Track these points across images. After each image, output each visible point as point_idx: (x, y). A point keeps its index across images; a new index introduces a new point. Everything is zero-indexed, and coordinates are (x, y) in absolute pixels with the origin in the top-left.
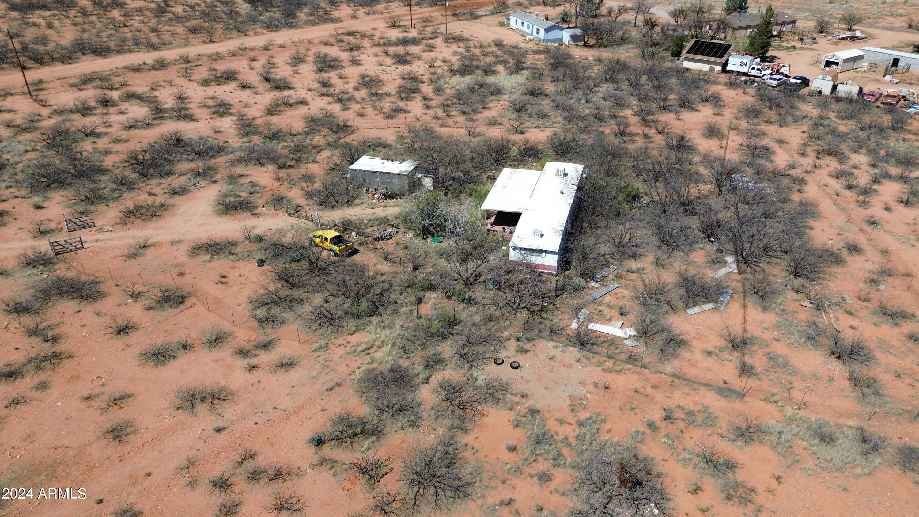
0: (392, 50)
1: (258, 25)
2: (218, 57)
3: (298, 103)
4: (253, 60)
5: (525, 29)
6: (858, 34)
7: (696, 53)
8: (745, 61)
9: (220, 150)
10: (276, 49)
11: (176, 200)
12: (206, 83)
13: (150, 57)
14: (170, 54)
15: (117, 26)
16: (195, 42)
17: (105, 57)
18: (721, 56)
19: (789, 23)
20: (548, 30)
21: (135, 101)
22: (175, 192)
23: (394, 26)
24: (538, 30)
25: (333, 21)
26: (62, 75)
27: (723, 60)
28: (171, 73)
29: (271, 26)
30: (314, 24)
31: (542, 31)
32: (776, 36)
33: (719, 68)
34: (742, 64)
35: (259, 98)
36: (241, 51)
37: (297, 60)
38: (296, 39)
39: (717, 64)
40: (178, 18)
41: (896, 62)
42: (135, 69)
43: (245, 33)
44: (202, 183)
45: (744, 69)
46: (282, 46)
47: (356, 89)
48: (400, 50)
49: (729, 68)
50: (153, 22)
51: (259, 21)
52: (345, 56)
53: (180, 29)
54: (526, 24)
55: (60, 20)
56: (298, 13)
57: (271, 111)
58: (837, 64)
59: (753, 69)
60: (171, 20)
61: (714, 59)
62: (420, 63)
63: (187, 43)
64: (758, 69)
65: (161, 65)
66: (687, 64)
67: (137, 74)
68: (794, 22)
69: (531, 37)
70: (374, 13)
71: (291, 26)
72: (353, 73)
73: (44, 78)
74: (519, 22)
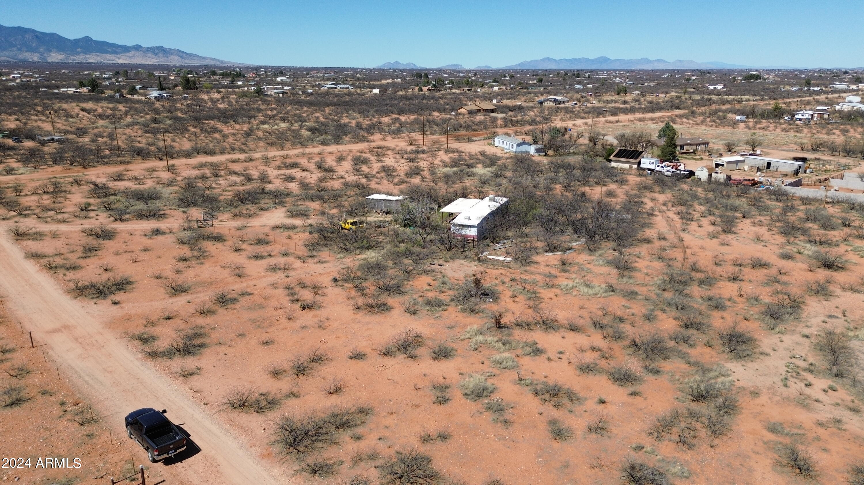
0: (406, 156)
1: (315, 143)
2: (287, 157)
3: (339, 178)
4: (311, 158)
5: (504, 146)
6: (758, 152)
7: (619, 157)
8: (652, 161)
9: (288, 195)
10: (327, 154)
11: (262, 212)
12: (279, 168)
13: (242, 156)
14: (257, 155)
15: (218, 142)
16: (272, 150)
17: (212, 156)
18: (636, 158)
19: (703, 144)
20: (519, 145)
21: (234, 175)
22: (262, 209)
23: (411, 144)
24: (513, 145)
25: (368, 141)
26: (187, 163)
27: (637, 161)
28: (257, 163)
29: (323, 143)
30: (354, 143)
31: (515, 146)
32: (692, 153)
33: (635, 166)
34: (651, 163)
35: (313, 176)
36: (303, 155)
37: (340, 159)
38: (341, 150)
39: (634, 163)
40: (260, 139)
41: (769, 164)
42: (233, 162)
43: (306, 146)
44: (278, 207)
45: (652, 167)
46: (330, 153)
47: (378, 173)
48: (413, 156)
49: (642, 166)
50: (243, 140)
51: (315, 141)
52: (373, 158)
53: (261, 144)
54: (505, 142)
55: (179, 138)
56: (344, 137)
57: (320, 180)
58: (722, 165)
59: (658, 166)
60: (255, 139)
61: (631, 160)
62: (425, 162)
63: (266, 149)
64: (662, 167)
65: (251, 160)
66: (613, 164)
67: (234, 164)
68: (707, 144)
69: (508, 151)
70: (398, 138)
71: (338, 143)
72: (377, 166)
73: (176, 164)
74: (501, 141)
